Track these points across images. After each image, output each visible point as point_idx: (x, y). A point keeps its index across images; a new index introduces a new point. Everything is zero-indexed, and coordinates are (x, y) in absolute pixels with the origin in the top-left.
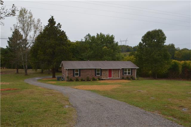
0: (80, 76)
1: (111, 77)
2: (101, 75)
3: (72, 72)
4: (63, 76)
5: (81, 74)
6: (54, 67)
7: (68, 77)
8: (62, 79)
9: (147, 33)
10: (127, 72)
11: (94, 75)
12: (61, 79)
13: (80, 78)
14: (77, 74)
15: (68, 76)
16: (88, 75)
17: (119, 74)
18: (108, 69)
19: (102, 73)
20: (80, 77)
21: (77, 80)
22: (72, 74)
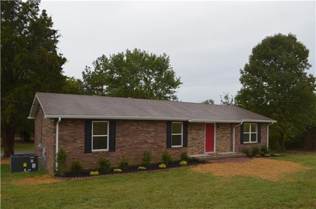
0: (112, 148)
1: (213, 151)
2: (185, 145)
3: (81, 131)
4: (38, 154)
5: (119, 139)
6: (8, 122)
7: (62, 157)
8: (34, 166)
9: (263, 41)
10: (250, 133)
11: (165, 144)
12: (29, 166)
13: (114, 160)
14: (100, 143)
15: (61, 152)
16: (145, 146)
17: (232, 141)
18: (204, 123)
19: (189, 136)
20: (112, 154)
21: (105, 169)
22: (81, 143)
